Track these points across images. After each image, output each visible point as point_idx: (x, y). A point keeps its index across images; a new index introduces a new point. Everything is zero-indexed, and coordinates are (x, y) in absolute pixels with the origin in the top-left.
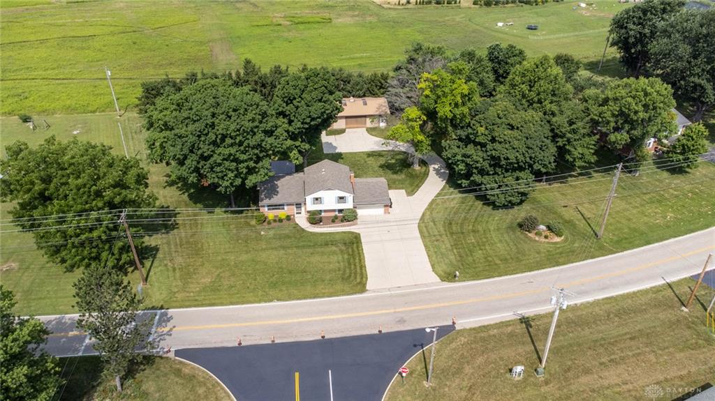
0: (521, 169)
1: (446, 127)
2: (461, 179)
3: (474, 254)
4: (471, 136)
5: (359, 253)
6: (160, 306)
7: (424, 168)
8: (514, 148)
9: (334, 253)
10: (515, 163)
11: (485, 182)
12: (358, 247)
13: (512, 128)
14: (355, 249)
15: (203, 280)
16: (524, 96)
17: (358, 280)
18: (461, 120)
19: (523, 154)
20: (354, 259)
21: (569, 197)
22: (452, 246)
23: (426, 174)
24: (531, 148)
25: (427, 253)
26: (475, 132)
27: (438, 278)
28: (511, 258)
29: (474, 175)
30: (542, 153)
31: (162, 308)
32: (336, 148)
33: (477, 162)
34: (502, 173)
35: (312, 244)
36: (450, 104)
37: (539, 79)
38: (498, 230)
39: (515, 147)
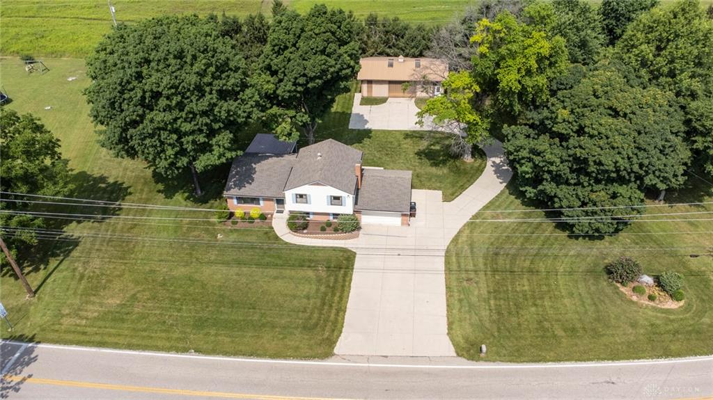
0: (622, 181)
1: (511, 105)
2: (526, 185)
3: (521, 312)
4: (547, 122)
5: (343, 286)
6: (30, 336)
7: (479, 161)
8: (613, 148)
9: (308, 280)
10: (612, 171)
11: (560, 194)
12: (345, 275)
13: (615, 113)
14: (340, 279)
15: (110, 301)
16: (644, 64)
17: (327, 334)
18: (535, 95)
19: (629, 158)
20: (333, 295)
21: (702, 230)
22: (489, 292)
23: (480, 170)
24: (645, 150)
25: (447, 300)
26: (554, 116)
27: (453, 348)
28: (584, 328)
29: (544, 183)
30: (663, 158)
31: (31, 340)
32: (366, 122)
33: (552, 163)
34: (590, 184)
35: (280, 262)
36: (519, 70)
37: (677, 36)
38: (571, 273)
39: (615, 145)
